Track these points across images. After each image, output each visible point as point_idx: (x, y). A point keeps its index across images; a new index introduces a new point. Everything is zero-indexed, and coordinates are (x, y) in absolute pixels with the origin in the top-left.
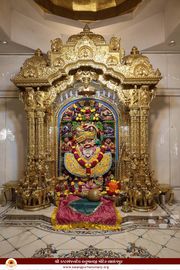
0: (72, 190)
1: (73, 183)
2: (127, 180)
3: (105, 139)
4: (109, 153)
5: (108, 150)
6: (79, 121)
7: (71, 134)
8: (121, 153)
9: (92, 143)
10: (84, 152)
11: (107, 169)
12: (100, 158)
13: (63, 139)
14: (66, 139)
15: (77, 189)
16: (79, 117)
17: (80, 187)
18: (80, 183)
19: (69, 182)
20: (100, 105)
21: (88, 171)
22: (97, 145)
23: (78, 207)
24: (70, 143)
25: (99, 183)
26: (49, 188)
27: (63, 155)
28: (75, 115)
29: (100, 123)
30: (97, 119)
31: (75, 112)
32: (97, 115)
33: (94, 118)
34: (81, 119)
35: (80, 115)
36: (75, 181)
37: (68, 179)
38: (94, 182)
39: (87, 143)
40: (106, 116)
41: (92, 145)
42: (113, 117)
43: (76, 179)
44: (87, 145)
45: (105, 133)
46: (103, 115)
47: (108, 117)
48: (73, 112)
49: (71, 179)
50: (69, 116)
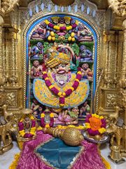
2: (115, 115)
3: (81, 64)
4: (86, 81)
5: (85, 77)
6: (52, 41)
7: (41, 57)
9: (67, 68)
10: (57, 78)
11: (83, 99)
12: (76, 86)
14: (36, 63)
16: (51, 36)
19: (39, 113)
20: (78, 23)
21: (62, 101)
22: (72, 71)
23: (49, 155)
24: (41, 67)
25: (74, 114)
26: (9, 124)
27: (32, 81)
28: (47, 33)
29: (77, 45)
30: (73, 39)
31: (47, 30)
32: (73, 34)
33: (70, 38)
34: (54, 38)
35: (52, 33)
36: (45, 113)
37: (37, 110)
38: (68, 114)
39: (61, 68)
40: (84, 36)
41: (67, 71)
42: (92, 38)
43: (47, 110)
44: (60, 71)
45: (82, 57)
46: (81, 34)
47: (86, 37)
48: (45, 30)
49: (41, 110)
50: (39, 34)
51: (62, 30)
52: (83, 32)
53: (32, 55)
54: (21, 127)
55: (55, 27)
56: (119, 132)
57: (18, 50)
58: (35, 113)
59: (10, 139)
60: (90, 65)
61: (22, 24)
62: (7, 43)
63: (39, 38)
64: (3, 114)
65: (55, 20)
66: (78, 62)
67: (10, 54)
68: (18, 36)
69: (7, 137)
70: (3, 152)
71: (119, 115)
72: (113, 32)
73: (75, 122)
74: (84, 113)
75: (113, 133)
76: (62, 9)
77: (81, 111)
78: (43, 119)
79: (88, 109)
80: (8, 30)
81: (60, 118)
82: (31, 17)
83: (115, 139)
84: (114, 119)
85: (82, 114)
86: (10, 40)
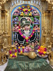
0: (19, 51)
1: (19, 47)
7: (18, 23)
8: (42, 32)
13: (14, 25)
14: (16, 25)
15: (21, 50)
16: (22, 14)
17: (23, 49)
18: (23, 47)
20: (33, 8)
22: (31, 28)
24: (18, 27)
26: (5, 52)
27: (14, 33)
28: (20, 13)
29: (33, 18)
30: (31, 15)
31: (20, 11)
32: (31, 13)
33: (30, 15)
34: (23, 15)
35: (22, 13)
36: (20, 46)
37: (17, 45)
38: (30, 47)
39: (26, 27)
40: (35, 13)
41: (29, 28)
42: (39, 14)
43: (21, 45)
44: (26, 28)
45: (35, 23)
46: (34, 13)
47: (36, 14)
48: (19, 11)
49: (18, 45)
50: (17, 13)
51: (26, 11)
52: (35, 12)
53: (14, 22)
54: (10, 53)
55: (23, 10)
56: (52, 53)
57: (8, 20)
58: (16, 47)
59: (6, 58)
60: (39, 26)
61: (9, 9)
62: (3, 17)
63: (16, 15)
64: (2, 48)
65: (23, 7)
66: (33, 25)
67: (4, 22)
68: (7, 14)
69: (4, 57)
70: (3, 64)
71: (52, 46)
72: (48, 12)
73: (33, 50)
74: (37, 46)
75: (49, 54)
76: (26, 2)
77: (35, 45)
78: (20, 49)
79: (38, 44)
80: (3, 12)
81: (27, 48)
82: (13, 6)
83: (50, 56)
84: (50, 48)
85: (36, 47)
86: (4, 16)
